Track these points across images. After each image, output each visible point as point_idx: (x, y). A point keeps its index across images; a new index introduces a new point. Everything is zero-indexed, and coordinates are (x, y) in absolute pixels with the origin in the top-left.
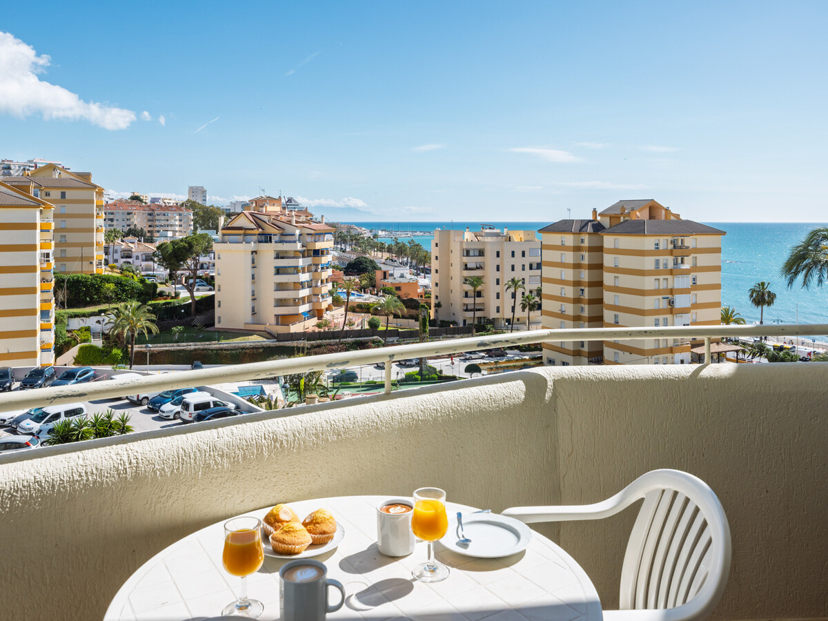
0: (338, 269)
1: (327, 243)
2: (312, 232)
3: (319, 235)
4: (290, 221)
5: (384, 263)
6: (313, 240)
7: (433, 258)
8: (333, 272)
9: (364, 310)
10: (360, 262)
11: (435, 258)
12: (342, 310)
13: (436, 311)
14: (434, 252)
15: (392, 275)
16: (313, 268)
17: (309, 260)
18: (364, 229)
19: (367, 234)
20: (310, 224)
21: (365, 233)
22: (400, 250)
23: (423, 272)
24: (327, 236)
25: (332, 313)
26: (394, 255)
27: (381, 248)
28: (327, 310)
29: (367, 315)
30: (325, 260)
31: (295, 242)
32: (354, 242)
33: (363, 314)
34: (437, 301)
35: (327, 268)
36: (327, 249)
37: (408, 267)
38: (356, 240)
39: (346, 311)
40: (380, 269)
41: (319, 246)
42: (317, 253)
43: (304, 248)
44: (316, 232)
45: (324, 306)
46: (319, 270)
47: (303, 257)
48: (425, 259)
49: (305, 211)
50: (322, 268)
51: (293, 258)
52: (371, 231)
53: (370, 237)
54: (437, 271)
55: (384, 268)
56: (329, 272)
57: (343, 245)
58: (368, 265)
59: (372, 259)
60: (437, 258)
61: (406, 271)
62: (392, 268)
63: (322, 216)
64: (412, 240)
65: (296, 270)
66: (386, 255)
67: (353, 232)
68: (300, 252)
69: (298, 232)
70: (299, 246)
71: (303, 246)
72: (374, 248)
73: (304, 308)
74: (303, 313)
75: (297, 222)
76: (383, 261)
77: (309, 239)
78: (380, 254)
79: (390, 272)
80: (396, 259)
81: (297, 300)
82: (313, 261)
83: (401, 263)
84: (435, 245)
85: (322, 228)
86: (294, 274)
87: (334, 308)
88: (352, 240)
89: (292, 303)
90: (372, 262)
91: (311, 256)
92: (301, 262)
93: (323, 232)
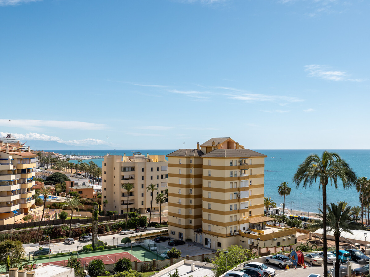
0: (40, 181)
1: (33, 165)
2: (21, 157)
3: (26, 160)
4: (5, 151)
5: (72, 176)
6: (22, 162)
7: (103, 173)
8: (36, 183)
9: (57, 207)
10: (56, 176)
11: (104, 173)
12: (42, 208)
13: (105, 206)
14: (104, 169)
15: (77, 184)
16: (21, 181)
17: (19, 176)
18: (60, 154)
19: (62, 157)
20: (20, 152)
21: (61, 157)
22: (83, 169)
23: (97, 181)
24: (32, 160)
25: (35, 210)
26: (80, 171)
27: (71, 167)
28: (31, 208)
29: (58, 210)
30: (30, 176)
31: (8, 164)
32: (53, 163)
33: (56, 210)
34: (105, 199)
35: (32, 181)
36: (31, 169)
37: (88, 178)
38: (54, 162)
39: (44, 208)
40: (69, 180)
41: (25, 166)
42: (24, 171)
43: (15, 168)
44: (24, 157)
45: (29, 205)
46: (26, 182)
47: (14, 174)
48: (98, 173)
49: (17, 144)
50: (28, 181)
51: (7, 175)
52: (65, 156)
53: (64, 160)
54: (105, 181)
55: (72, 179)
56: (33, 183)
57: (46, 165)
58: (61, 178)
59: (64, 174)
60: (105, 173)
61: (86, 181)
62: (77, 179)
63: (29, 147)
64: (91, 161)
65: (10, 183)
66: (74, 171)
67: (53, 157)
68: (12, 171)
69: (11, 158)
70: (12, 167)
71: (14, 167)
72: (66, 166)
73: (17, 207)
74: (14, 211)
75: (10, 151)
76: (72, 175)
77: (19, 162)
78: (70, 170)
79: (75, 182)
80: (81, 173)
81: (9, 203)
82: (21, 176)
83: (84, 176)
84: (104, 165)
85: (28, 155)
86: (8, 185)
87: (36, 206)
88: (51, 162)
89: (5, 204)
90: (64, 176)
91: (20, 173)
92: (13, 177)
93: (29, 157)
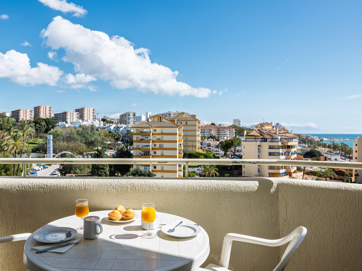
0: (300, 155)
1: (295, 143)
2: (287, 138)
4: (276, 133)
5: (326, 153)
6: (287, 141)
7: (354, 152)
8: (297, 156)
9: (314, 174)
10: (312, 152)
11: (355, 151)
12: (302, 173)
13: (356, 178)
14: (355, 148)
15: (330, 159)
16: (287, 154)
17: (285, 150)
18: (315, 137)
19: (317, 139)
20: (286, 134)
21: (316, 139)
22: (335, 147)
23: (349, 158)
24: (294, 140)
25: (297, 174)
26: (332, 150)
27: (324, 146)
28: (294, 172)
29: (315, 176)
30: (293, 150)
31: (278, 142)
32: (310, 143)
33: (313, 176)
34: (356, 173)
35: (294, 154)
36: (294, 146)
37: (339, 155)
38: (311, 142)
39: (304, 174)
40: (323, 156)
41: (289, 144)
42: (289, 147)
43: (283, 145)
44: (288, 138)
45: (292, 170)
46: (290, 155)
47: (282, 148)
48: (350, 152)
49: (284, 129)
50: (292, 154)
51: (277, 149)
52: (319, 138)
53: (318, 141)
54: (356, 158)
55: (325, 155)
56: (295, 156)
57: (304, 144)
58: (316, 153)
59: (319, 151)
60: (356, 151)
61: (338, 157)
62: (330, 155)
63: (292, 131)
64: (343, 143)
65: (279, 154)
66: (327, 149)
67: (309, 138)
68: (281, 146)
69: (279, 138)
70: (280, 144)
71: (282, 144)
72: (321, 146)
73: (282, 171)
74: (282, 173)
75: (279, 133)
76: (326, 152)
77: (285, 141)
78: (324, 149)
79: (328, 157)
80: (333, 151)
81: (279, 167)
82: (287, 150)
83: (336, 154)
84: (355, 145)
85: (291, 136)
86: (278, 156)
87: (297, 172)
88: (308, 142)
89: (276, 168)
90: (318, 152)
91: (286, 148)
92: (281, 151)
93: (292, 138)
